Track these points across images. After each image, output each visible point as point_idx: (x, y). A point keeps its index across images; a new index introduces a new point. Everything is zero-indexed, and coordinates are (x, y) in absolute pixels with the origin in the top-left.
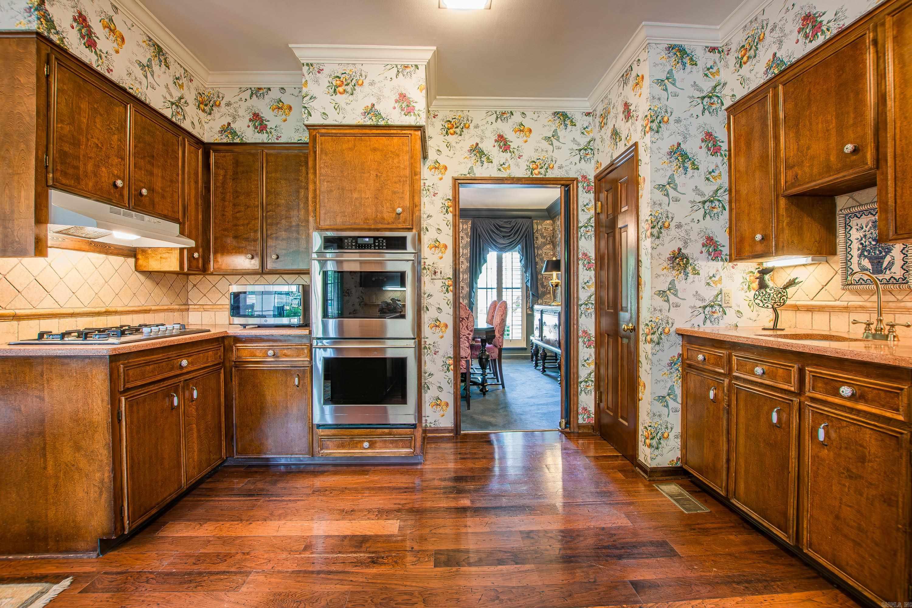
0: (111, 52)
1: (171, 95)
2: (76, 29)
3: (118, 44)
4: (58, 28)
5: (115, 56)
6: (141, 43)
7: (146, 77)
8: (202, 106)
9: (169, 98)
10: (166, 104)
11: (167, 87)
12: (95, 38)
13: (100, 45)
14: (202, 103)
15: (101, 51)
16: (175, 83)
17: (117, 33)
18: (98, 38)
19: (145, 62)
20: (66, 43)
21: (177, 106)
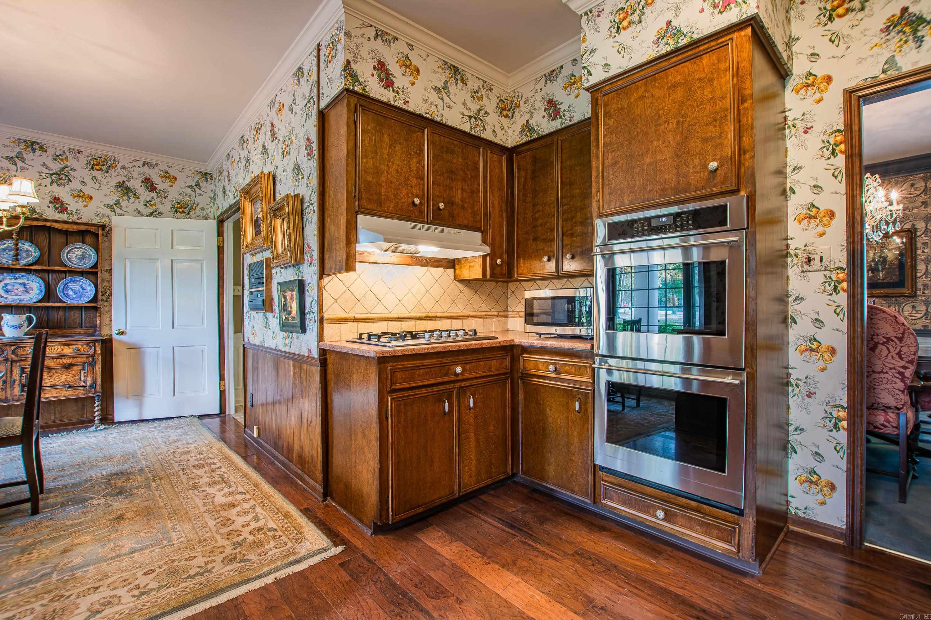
0: (408, 85)
1: (469, 110)
2: (375, 76)
3: (414, 77)
4: (361, 80)
5: (411, 89)
6: (436, 69)
7: (442, 99)
8: (504, 112)
9: (466, 113)
10: (464, 120)
11: (464, 103)
12: (392, 78)
13: (398, 83)
14: (504, 109)
15: (398, 87)
16: (473, 97)
17: (413, 68)
18: (395, 77)
19: (440, 85)
20: (367, 90)
21: (476, 119)
